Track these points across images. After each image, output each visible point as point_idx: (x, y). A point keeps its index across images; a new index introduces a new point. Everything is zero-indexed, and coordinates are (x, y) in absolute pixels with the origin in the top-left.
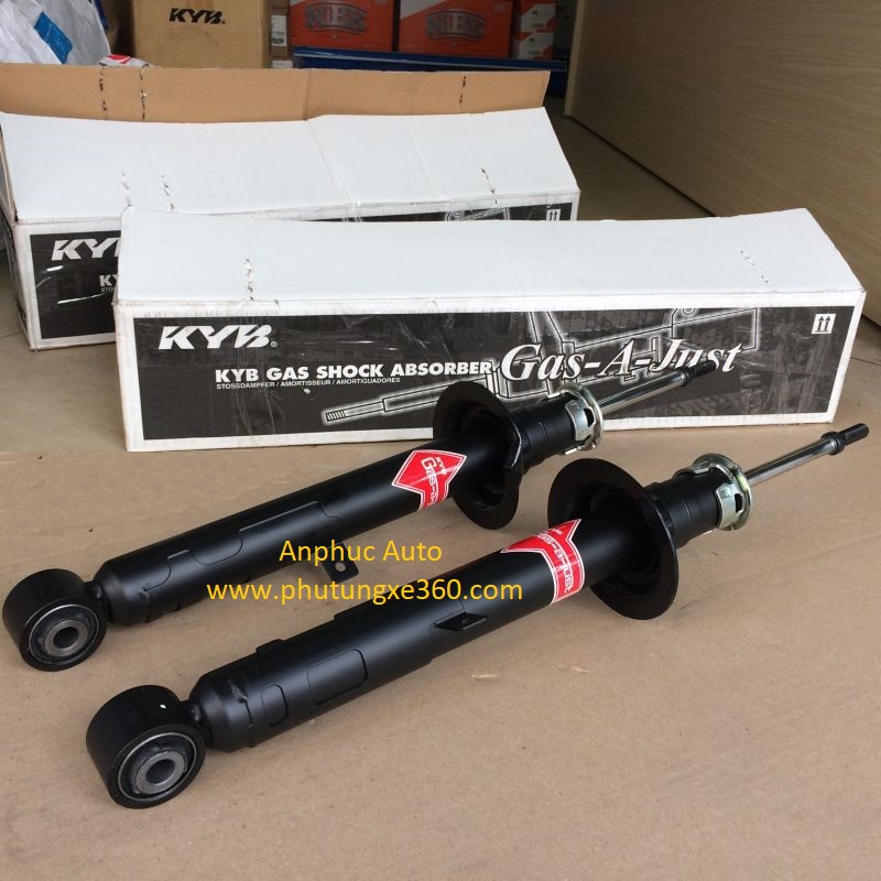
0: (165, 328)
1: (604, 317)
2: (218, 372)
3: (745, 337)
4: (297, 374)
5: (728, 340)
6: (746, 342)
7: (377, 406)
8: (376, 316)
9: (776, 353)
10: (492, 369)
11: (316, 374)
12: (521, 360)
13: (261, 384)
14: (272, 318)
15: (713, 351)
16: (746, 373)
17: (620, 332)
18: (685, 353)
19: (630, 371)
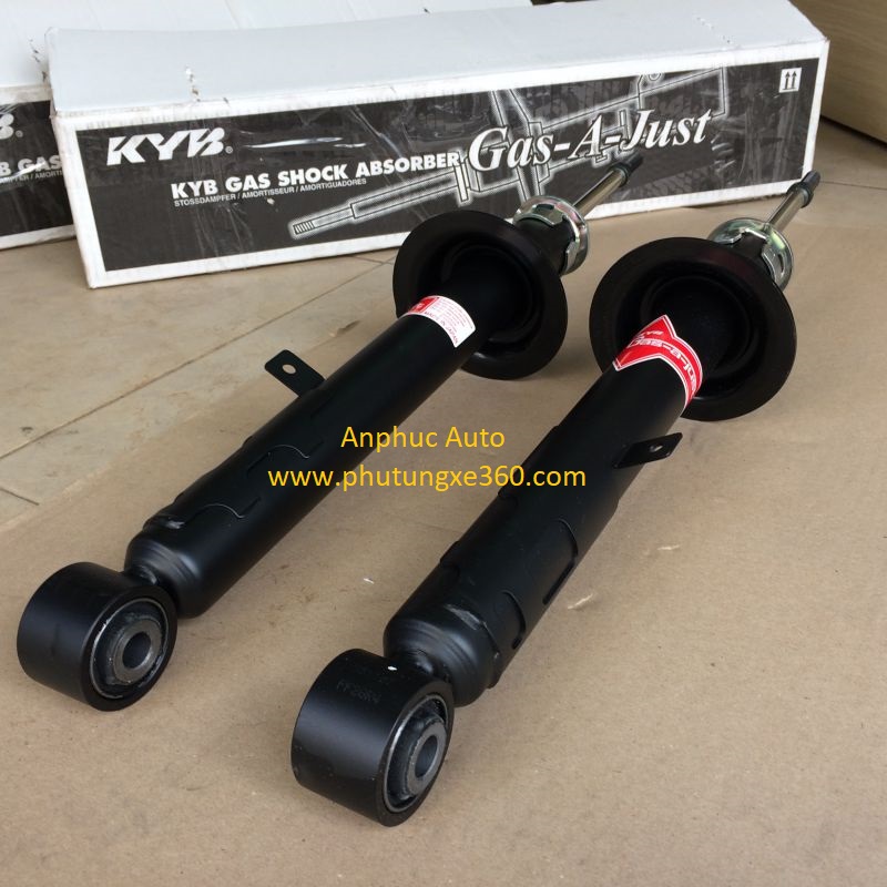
0: (111, 140)
2: (174, 186)
3: (713, 102)
4: (258, 183)
5: (697, 107)
6: (715, 107)
7: (346, 213)
8: (332, 109)
9: (745, 117)
10: (459, 160)
11: (278, 181)
12: (490, 148)
13: (222, 197)
14: (223, 119)
15: (683, 121)
16: (718, 142)
17: (586, 107)
18: (655, 126)
19: (601, 151)
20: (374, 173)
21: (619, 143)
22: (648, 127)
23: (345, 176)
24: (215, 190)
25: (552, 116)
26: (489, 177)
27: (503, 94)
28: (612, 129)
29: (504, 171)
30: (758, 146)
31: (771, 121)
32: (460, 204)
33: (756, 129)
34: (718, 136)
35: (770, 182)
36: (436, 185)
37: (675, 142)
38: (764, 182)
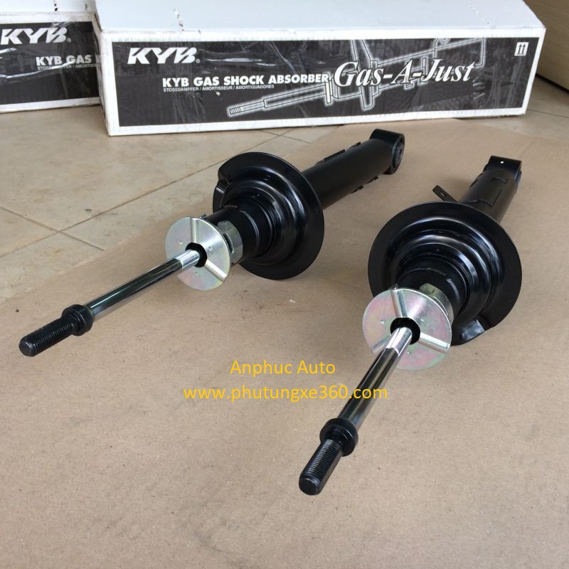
0: (132, 49)
1: (395, 44)
2: (164, 80)
3: (476, 58)
4: (212, 82)
5: (467, 60)
6: (477, 61)
7: (261, 104)
8: (260, 42)
9: (494, 68)
10: (328, 79)
11: (224, 82)
12: (347, 73)
13: (191, 89)
14: (197, 43)
15: (459, 67)
16: (477, 82)
17: (404, 54)
18: (442, 69)
19: (409, 81)
20: (279, 82)
21: (420, 77)
22: (438, 69)
23: (262, 83)
24: (187, 84)
25: (384, 58)
26: (344, 91)
27: (358, 42)
28: (418, 68)
29: (353, 88)
30: (499, 85)
31: (508, 71)
32: (326, 105)
33: (499, 76)
34: (477, 78)
35: (504, 107)
36: (313, 92)
37: (452, 79)
38: (501, 108)
